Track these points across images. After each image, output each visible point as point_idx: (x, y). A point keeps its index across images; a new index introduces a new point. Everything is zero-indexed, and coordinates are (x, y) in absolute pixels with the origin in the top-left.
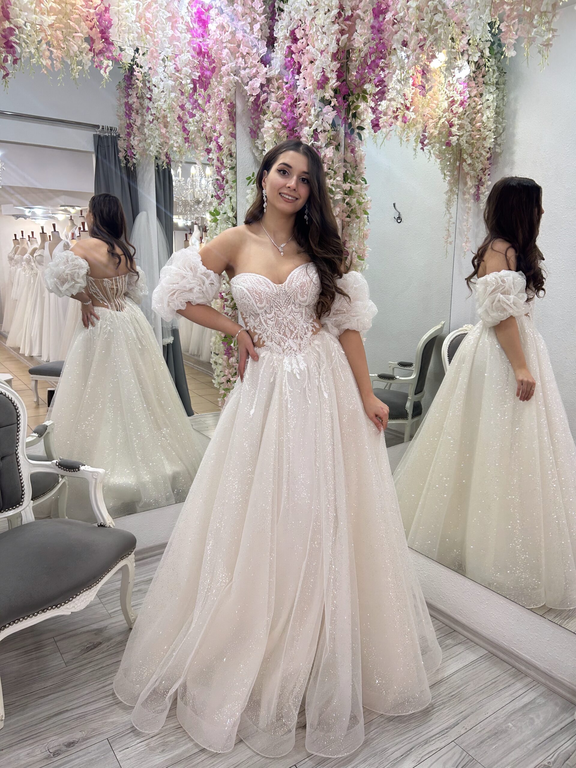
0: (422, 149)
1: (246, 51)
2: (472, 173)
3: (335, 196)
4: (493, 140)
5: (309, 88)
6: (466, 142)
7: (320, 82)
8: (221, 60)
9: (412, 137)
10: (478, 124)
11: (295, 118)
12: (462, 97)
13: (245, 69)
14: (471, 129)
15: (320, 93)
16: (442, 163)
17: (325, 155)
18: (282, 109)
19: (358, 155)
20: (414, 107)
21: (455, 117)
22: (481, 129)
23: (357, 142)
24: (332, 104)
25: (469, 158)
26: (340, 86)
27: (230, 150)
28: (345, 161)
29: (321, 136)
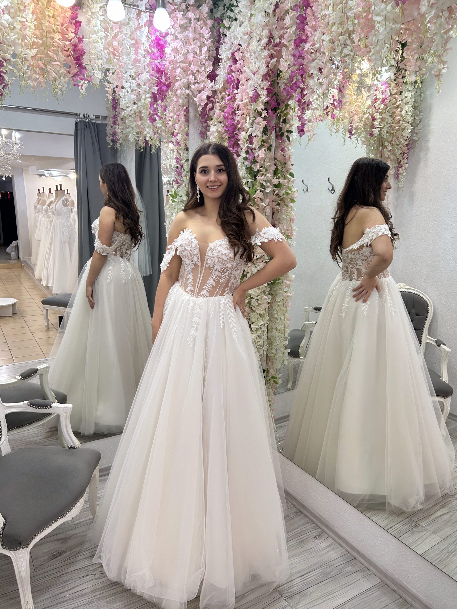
0: (350, 137)
1: (196, 69)
2: (392, 157)
3: (265, 190)
4: (410, 131)
5: (245, 101)
6: (387, 132)
7: (254, 97)
8: (175, 77)
9: (341, 128)
10: (398, 118)
11: (234, 124)
12: (384, 96)
13: (194, 84)
14: (391, 122)
15: (253, 106)
16: (368, 148)
17: (258, 157)
18: (224, 116)
19: (287, 153)
21: (377, 112)
22: (400, 121)
23: (286, 143)
24: (263, 116)
25: (390, 145)
26: (270, 100)
27: (186, 145)
28: (275, 159)
29: (254, 140)
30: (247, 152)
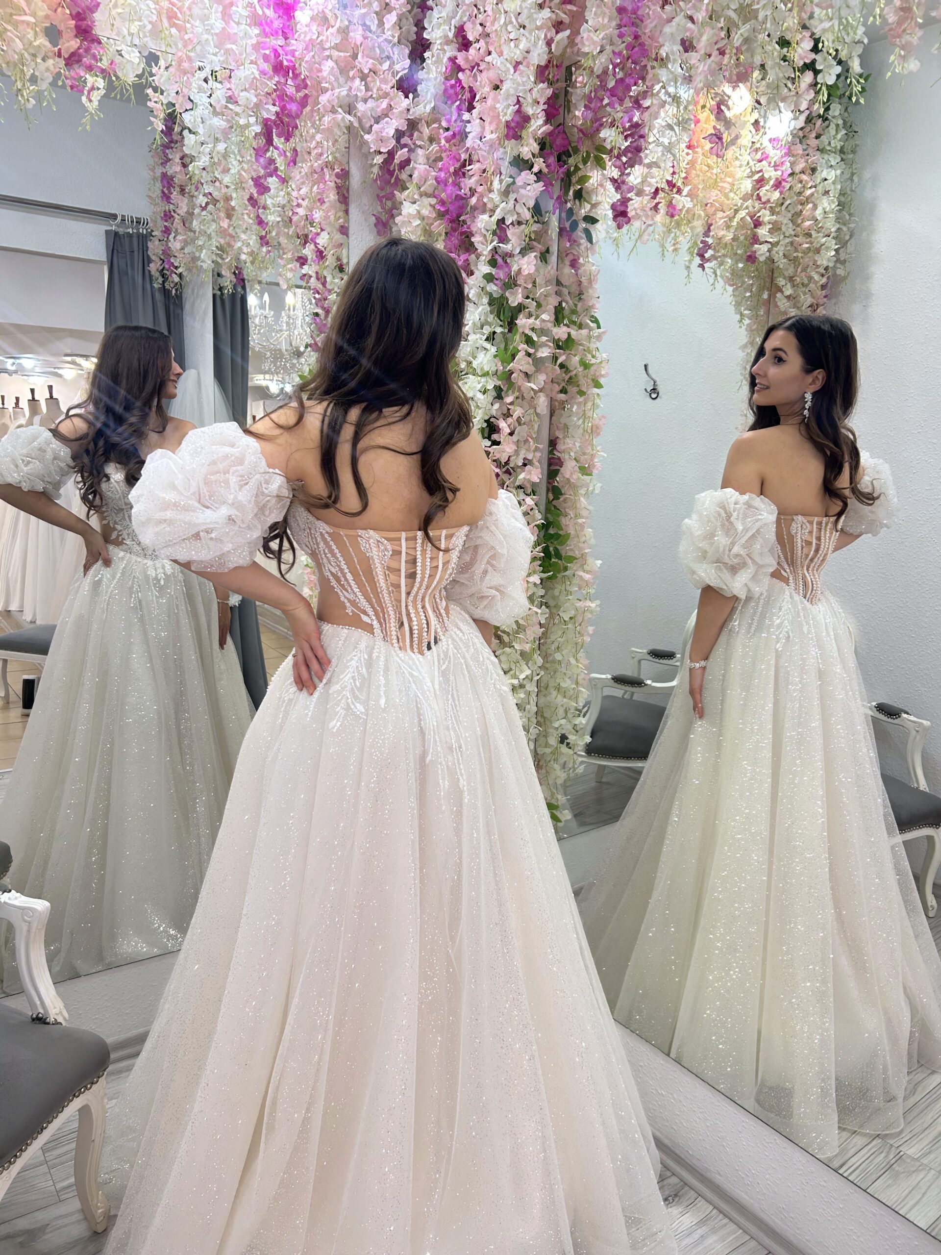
0: (702, 266)
1: (370, 66)
3: (537, 350)
4: (833, 253)
5: (489, 136)
6: (785, 255)
7: (513, 125)
8: (320, 83)
9: (685, 242)
10: (808, 223)
11: (463, 198)
12: (779, 173)
13: (365, 101)
14: (793, 233)
15: (511, 148)
16: (737, 293)
17: (519, 271)
18: (436, 179)
19: (585, 271)
20: (689, 187)
21: (765, 208)
22: (813, 232)
23: (582, 247)
24: (536, 169)
25: (788, 286)
26: (550, 134)
27: (339, 259)
28: (559, 283)
29: (512, 233)
30: (493, 263)
